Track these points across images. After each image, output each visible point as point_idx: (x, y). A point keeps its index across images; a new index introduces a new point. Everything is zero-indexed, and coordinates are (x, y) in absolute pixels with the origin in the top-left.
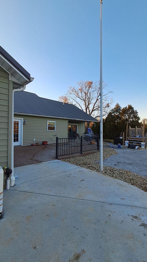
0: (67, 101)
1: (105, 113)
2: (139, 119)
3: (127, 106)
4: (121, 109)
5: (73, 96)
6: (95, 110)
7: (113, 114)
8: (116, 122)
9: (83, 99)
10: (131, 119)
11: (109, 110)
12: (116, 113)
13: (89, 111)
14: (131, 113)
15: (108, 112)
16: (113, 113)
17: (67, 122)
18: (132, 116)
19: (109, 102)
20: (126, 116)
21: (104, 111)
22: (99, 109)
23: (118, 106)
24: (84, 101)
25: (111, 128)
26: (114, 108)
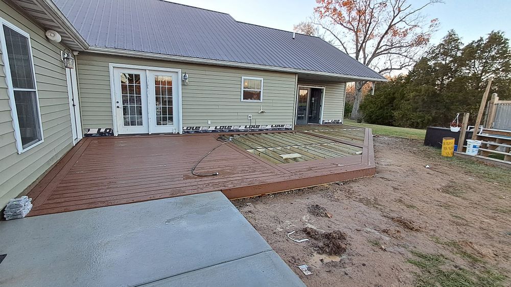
3: (486, 37)
4: (461, 47)
5: (328, 20)
6: (379, 54)
7: (434, 62)
8: (438, 82)
9: (352, 28)
10: (493, 75)
11: (419, 52)
12: (443, 60)
13: (365, 58)
15: (417, 58)
16: (434, 58)
17: (295, 79)
19: (426, 29)
20: (474, 67)
21: (406, 56)
22: (393, 51)
23: (451, 39)
24: (354, 33)
25: (420, 101)
26: (437, 44)
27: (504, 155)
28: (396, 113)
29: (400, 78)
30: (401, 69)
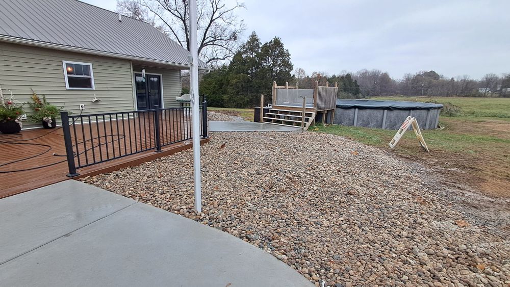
0: (140, 16)
1: (228, 52)
2: (291, 67)
3: (272, 40)
4: (260, 46)
5: (155, 4)
6: (206, 44)
7: (245, 55)
8: (249, 72)
9: (180, 16)
10: (278, 68)
11: (235, 46)
12: (251, 54)
14: (278, 56)
15: (235, 50)
16: (245, 52)
18: (279, 61)
19: (238, 28)
20: (269, 62)
21: (227, 49)
22: (216, 42)
23: (254, 39)
24: (182, 22)
25: (240, 85)
26: (246, 41)
27: (293, 122)
28: (225, 97)
29: (224, 67)
30: (224, 59)
